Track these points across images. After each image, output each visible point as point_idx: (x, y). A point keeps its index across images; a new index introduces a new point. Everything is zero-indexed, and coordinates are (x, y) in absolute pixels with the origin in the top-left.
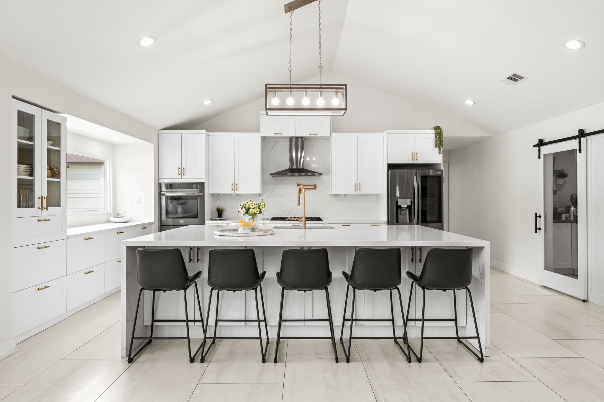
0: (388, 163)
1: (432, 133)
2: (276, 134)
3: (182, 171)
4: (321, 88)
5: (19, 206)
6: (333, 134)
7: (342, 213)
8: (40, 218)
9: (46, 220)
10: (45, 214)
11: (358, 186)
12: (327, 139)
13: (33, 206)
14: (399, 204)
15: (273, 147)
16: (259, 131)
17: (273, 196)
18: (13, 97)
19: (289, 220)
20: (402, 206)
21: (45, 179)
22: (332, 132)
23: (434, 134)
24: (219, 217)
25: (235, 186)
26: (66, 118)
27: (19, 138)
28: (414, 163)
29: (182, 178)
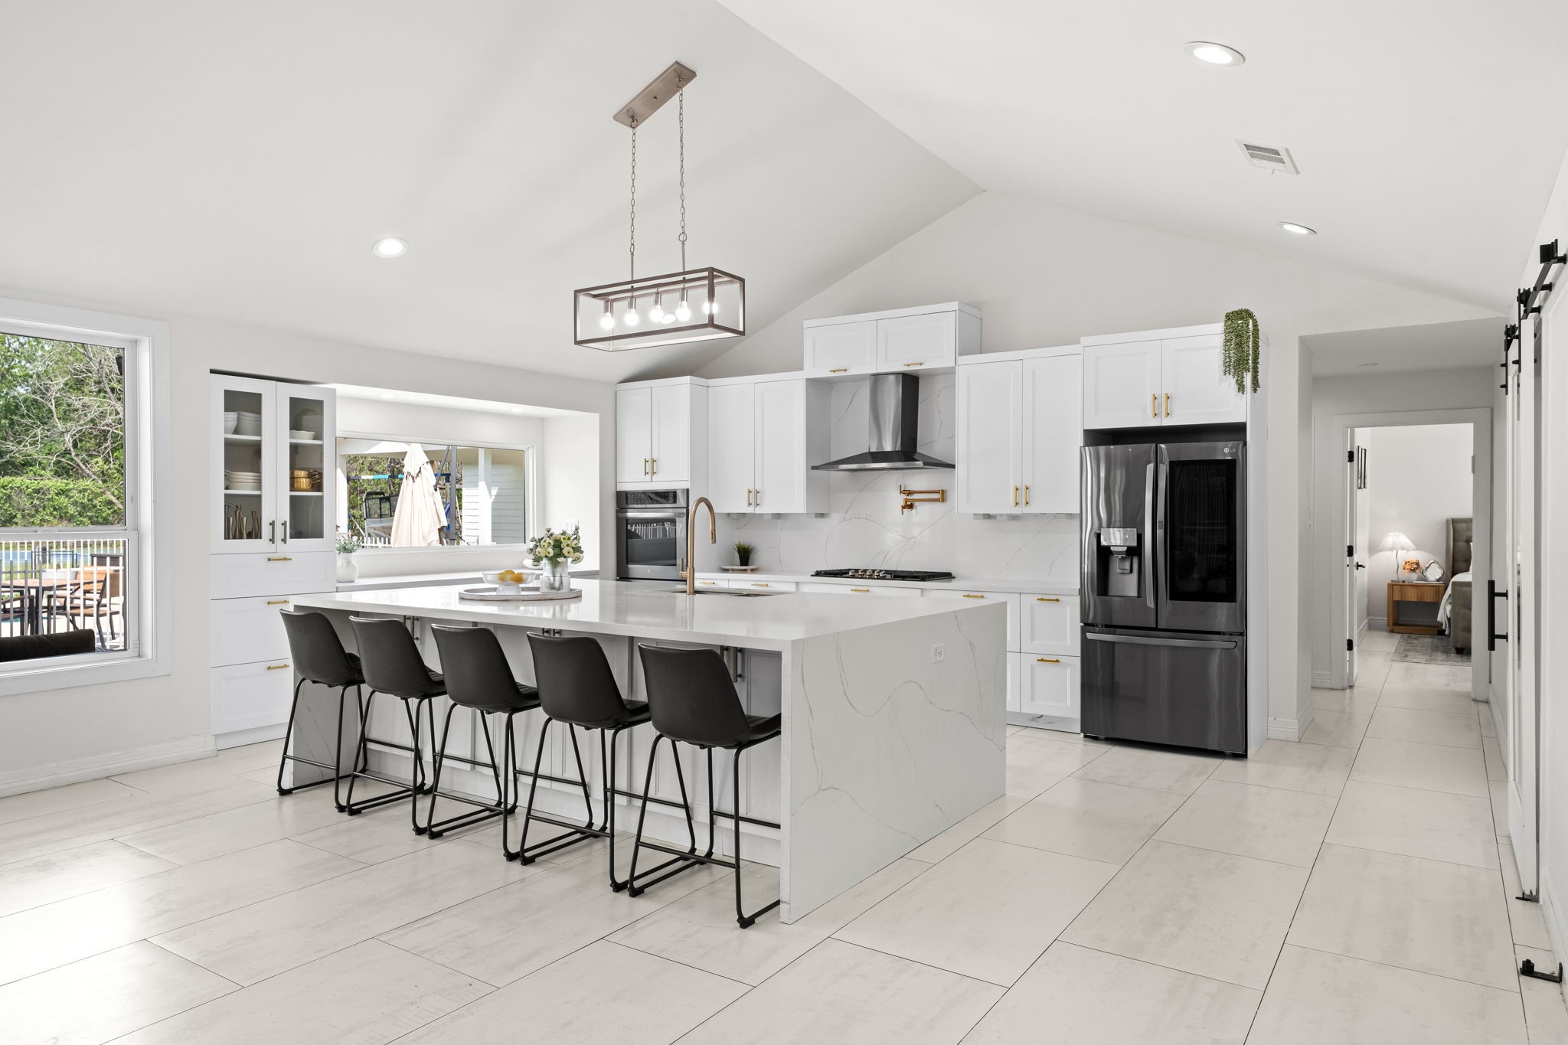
0: (1086, 428)
1: (1215, 334)
2: (834, 371)
3: (651, 466)
4: (685, 281)
5: (227, 537)
6: (962, 359)
7: (1008, 564)
8: (272, 556)
9: (285, 559)
10: (281, 549)
11: (1023, 494)
12: (950, 372)
13: (258, 536)
14: (1104, 543)
15: (852, 401)
16: (801, 368)
17: (850, 519)
18: (213, 371)
19: (853, 577)
20: (1112, 549)
21: (286, 494)
22: (960, 355)
23: (1223, 335)
24: (741, 565)
25: (755, 496)
26: (335, 390)
27: (225, 432)
28: (1159, 425)
29: (652, 481)
